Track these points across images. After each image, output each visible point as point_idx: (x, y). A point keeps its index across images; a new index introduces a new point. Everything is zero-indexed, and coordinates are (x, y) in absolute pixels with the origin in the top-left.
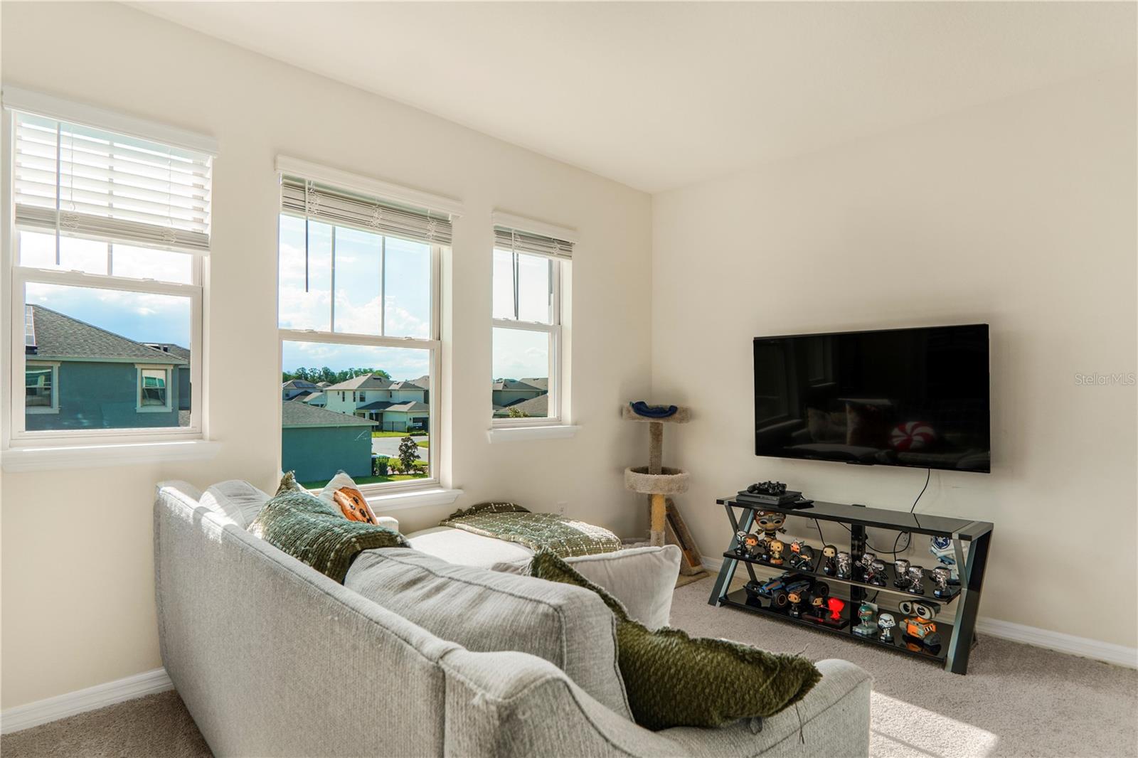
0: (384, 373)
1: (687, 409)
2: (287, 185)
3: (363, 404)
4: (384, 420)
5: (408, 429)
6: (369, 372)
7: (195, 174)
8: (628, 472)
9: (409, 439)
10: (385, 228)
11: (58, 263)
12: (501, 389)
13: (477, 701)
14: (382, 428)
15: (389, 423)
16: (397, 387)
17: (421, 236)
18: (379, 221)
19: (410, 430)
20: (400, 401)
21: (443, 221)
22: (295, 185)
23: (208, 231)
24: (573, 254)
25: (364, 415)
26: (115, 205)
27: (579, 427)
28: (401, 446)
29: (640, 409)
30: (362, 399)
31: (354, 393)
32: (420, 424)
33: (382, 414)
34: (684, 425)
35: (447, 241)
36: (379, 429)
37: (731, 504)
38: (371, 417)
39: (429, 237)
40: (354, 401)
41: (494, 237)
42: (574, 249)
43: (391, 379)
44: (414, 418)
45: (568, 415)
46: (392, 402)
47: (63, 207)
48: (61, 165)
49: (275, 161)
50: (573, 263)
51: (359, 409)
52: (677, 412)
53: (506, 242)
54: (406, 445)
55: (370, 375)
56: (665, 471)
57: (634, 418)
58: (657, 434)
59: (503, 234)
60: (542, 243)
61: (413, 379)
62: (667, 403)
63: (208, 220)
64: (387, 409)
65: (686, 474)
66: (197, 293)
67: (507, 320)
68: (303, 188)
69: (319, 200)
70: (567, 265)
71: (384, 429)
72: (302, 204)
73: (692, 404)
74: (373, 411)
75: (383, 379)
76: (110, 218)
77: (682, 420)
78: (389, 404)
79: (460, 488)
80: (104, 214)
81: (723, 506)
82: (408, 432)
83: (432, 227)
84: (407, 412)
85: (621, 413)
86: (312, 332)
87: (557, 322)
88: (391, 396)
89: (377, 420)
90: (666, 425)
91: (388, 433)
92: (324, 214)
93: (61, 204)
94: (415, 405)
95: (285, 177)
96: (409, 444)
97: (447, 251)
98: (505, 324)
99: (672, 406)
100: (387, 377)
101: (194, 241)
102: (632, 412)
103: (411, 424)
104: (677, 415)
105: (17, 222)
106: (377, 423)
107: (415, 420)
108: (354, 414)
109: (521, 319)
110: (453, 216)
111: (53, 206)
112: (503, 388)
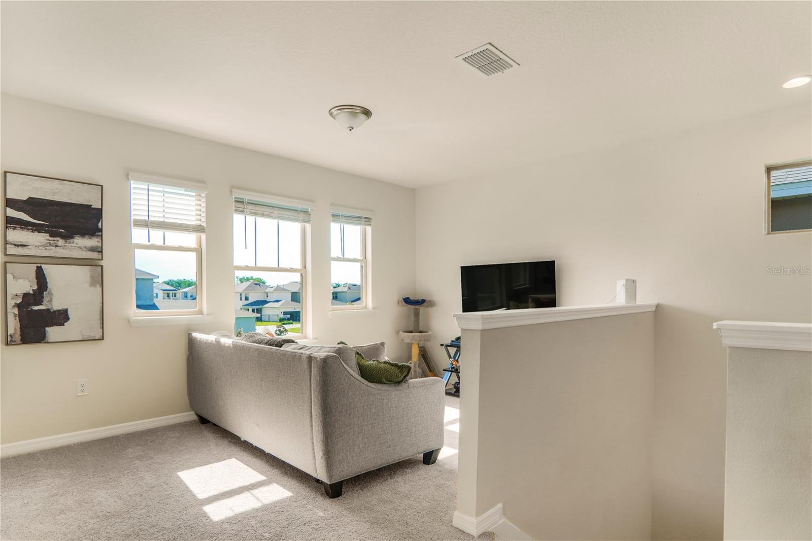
0: (261, 280)
1: (431, 301)
2: (236, 201)
3: (247, 302)
4: (263, 314)
5: (280, 320)
6: (250, 279)
7: (196, 200)
8: (401, 333)
9: (281, 326)
10: (279, 218)
11: (149, 242)
12: (346, 291)
13: (318, 359)
14: (261, 319)
15: (266, 315)
16: (272, 290)
17: (296, 220)
18: (277, 215)
19: (281, 320)
20: (274, 300)
21: (306, 212)
22: (239, 201)
23: (204, 224)
24: (372, 223)
25: (248, 310)
26: (166, 216)
27: (376, 310)
28: (276, 331)
29: (407, 301)
30: (247, 299)
31: (241, 294)
32: (289, 316)
33: (261, 309)
34: (430, 309)
35: (308, 222)
36: (259, 319)
37: (447, 346)
38: (253, 311)
39: (299, 220)
40: (241, 300)
41: (331, 218)
42: (372, 221)
43: (266, 284)
44: (284, 312)
45: (370, 305)
46: (267, 300)
47: (151, 219)
48: (149, 201)
49: (231, 192)
50: (372, 228)
51: (245, 305)
52: (426, 302)
53: (338, 220)
54: (280, 330)
55: (252, 281)
56: (421, 332)
57: (404, 306)
58: (417, 314)
59: (336, 217)
60: (356, 219)
61: (282, 284)
62: (420, 298)
63: (204, 219)
64: (264, 306)
65: (430, 333)
66: (199, 251)
67: (339, 257)
68: (243, 202)
69: (250, 207)
70: (369, 229)
71: (263, 319)
72: (243, 209)
73: (435, 299)
74: (254, 307)
75: (261, 284)
76: (164, 221)
77: (428, 306)
78: (265, 302)
79: (316, 339)
80: (161, 220)
81: (443, 347)
82: (280, 322)
83: (301, 216)
84: (279, 308)
85: (399, 303)
86: (247, 266)
87: (364, 257)
88: (267, 296)
89: (257, 313)
90: (422, 309)
91: (265, 323)
92: (252, 213)
93: (150, 217)
94: (285, 302)
95: (235, 198)
96: (282, 329)
97: (308, 226)
98: (338, 259)
99: (423, 300)
100: (264, 283)
101: (199, 229)
102: (403, 303)
103: (282, 316)
104: (425, 304)
105: (134, 226)
106: (259, 315)
107: (285, 313)
108: (241, 309)
109: (345, 257)
110: (311, 210)
111: (147, 218)
112: (348, 290)
